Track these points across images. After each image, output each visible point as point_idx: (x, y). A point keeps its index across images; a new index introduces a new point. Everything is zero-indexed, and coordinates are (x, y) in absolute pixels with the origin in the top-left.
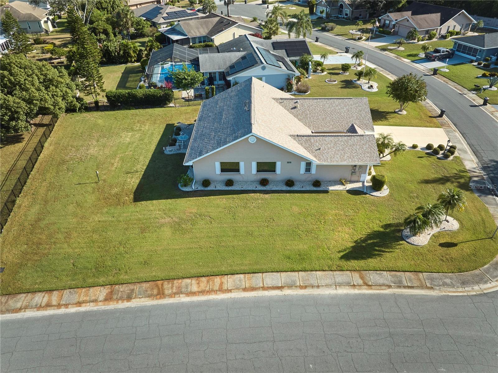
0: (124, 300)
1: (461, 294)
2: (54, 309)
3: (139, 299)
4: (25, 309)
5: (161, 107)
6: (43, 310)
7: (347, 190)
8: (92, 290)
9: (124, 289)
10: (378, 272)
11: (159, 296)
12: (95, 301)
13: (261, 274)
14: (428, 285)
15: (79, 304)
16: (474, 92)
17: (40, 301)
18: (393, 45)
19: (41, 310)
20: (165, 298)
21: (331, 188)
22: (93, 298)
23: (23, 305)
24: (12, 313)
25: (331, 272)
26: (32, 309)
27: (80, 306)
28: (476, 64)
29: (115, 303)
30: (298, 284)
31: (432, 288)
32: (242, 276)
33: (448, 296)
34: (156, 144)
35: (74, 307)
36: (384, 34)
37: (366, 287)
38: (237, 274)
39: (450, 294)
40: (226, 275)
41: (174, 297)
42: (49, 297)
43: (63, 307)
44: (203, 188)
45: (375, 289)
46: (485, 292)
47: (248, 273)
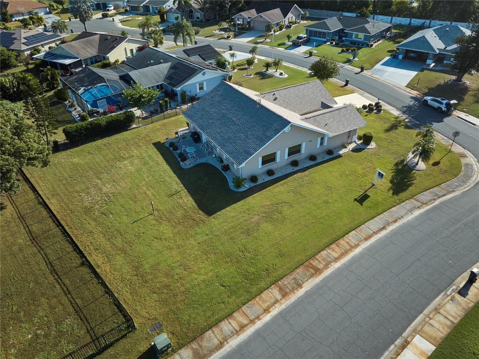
0: (297, 289)
1: (468, 188)
2: (251, 327)
3: (307, 282)
4: (226, 340)
5: (127, 130)
6: (243, 332)
7: (351, 151)
8: (263, 295)
9: (287, 281)
10: (421, 194)
11: (318, 272)
12: (277, 301)
13: (363, 225)
14: (451, 190)
15: (267, 311)
16: (348, 64)
17: (231, 328)
18: (258, 38)
19: (241, 334)
20: (323, 271)
21: (341, 152)
22: (272, 301)
23: (220, 339)
24: (218, 351)
25: (399, 205)
26: (232, 338)
27: (269, 312)
28: (329, 43)
29: (293, 295)
30: (391, 221)
31: (453, 191)
32: (354, 232)
33: (464, 191)
34: (166, 163)
35: (265, 316)
36: (244, 30)
37: (424, 205)
38: (350, 232)
39: (465, 190)
40: (344, 236)
41: (329, 268)
42: (235, 321)
43: (256, 320)
44: (254, 184)
45: (430, 204)
46: (476, 182)
47: (356, 228)
